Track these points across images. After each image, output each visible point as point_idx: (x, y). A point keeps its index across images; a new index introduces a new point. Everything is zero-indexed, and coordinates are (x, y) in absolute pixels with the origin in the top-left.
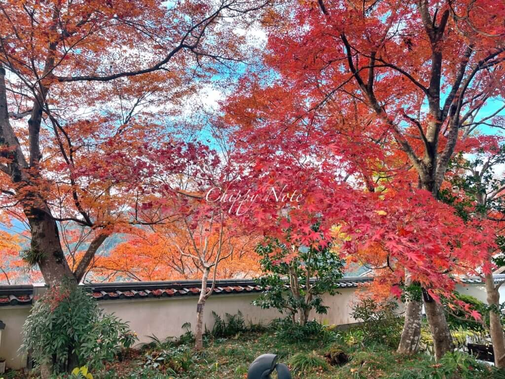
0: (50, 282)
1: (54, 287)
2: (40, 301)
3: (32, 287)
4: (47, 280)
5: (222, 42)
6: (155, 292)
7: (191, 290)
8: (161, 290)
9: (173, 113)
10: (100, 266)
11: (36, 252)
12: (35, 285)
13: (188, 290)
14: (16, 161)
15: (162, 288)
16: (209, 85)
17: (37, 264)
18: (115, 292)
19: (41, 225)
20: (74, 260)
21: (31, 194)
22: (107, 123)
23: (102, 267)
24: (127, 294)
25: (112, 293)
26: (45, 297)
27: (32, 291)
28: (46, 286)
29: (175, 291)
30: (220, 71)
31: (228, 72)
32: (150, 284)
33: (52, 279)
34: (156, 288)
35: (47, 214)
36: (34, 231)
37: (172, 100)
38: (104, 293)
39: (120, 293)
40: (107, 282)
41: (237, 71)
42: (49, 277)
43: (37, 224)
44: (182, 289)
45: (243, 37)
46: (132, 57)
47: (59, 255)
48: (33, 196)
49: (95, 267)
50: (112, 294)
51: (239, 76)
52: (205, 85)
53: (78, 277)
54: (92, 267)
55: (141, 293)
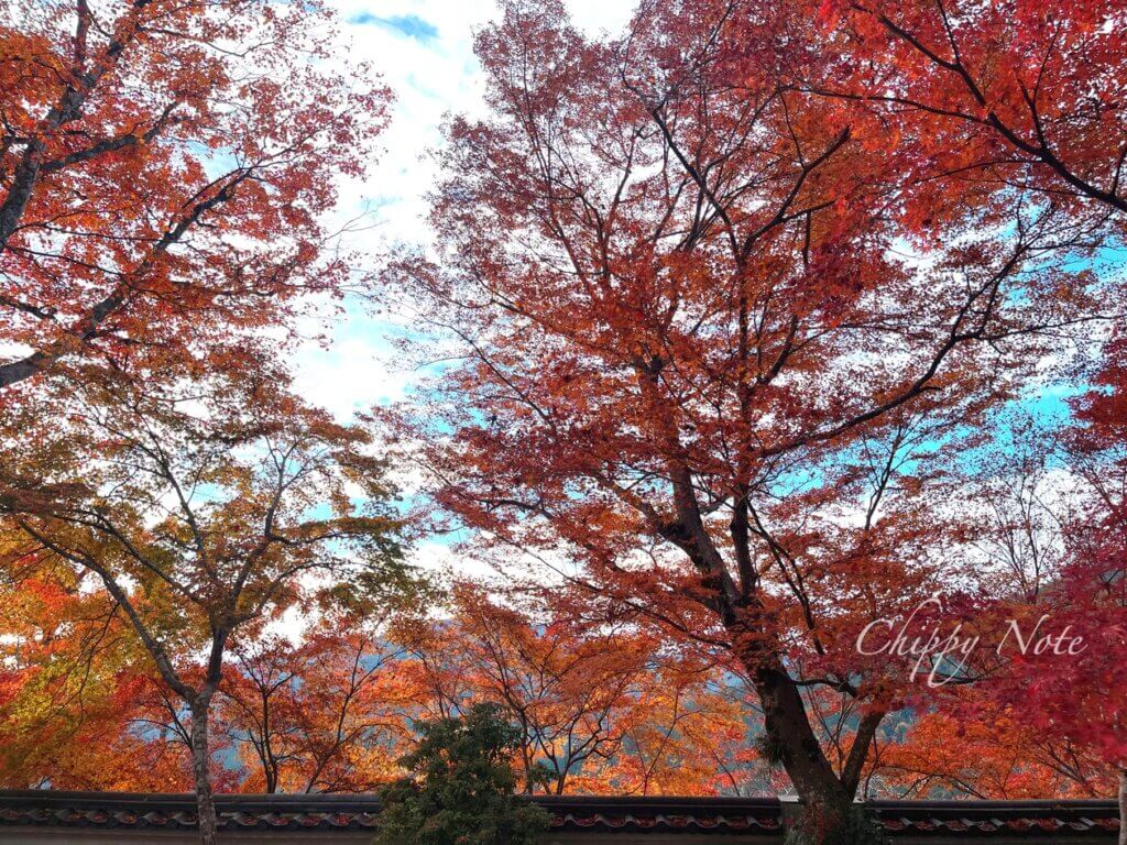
0: (806, 795)
1: (814, 804)
2: (796, 828)
3: (777, 802)
4: (800, 793)
5: (1041, 296)
6: (1013, 825)
7: (1100, 822)
8: (1027, 821)
9: (973, 443)
10: (891, 762)
11: (775, 740)
12: (782, 798)
13: (1091, 823)
14: (724, 592)
15: (1030, 816)
16: (1035, 379)
17: (780, 761)
18: (928, 821)
19: (775, 695)
20: (840, 752)
21: (754, 646)
22: (850, 485)
23: (897, 766)
24: (952, 825)
25: (922, 823)
26: (802, 822)
27: (779, 810)
28: (800, 802)
29: (1061, 823)
30: (1053, 347)
31: (1072, 343)
32: (1005, 805)
33: (807, 790)
34: (1014, 816)
35: (781, 675)
36: (767, 704)
37: (965, 420)
38: (907, 822)
39: (939, 823)
40: (911, 798)
41: (1092, 337)
42: (802, 786)
43: (770, 693)
44: (1077, 820)
45: (1088, 272)
46: (871, 370)
47: (812, 745)
48: (758, 648)
49: (883, 765)
50: (921, 825)
51: (1100, 345)
52: (1027, 379)
53: (849, 787)
54: (876, 767)
55: (982, 825)
